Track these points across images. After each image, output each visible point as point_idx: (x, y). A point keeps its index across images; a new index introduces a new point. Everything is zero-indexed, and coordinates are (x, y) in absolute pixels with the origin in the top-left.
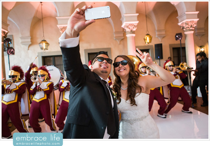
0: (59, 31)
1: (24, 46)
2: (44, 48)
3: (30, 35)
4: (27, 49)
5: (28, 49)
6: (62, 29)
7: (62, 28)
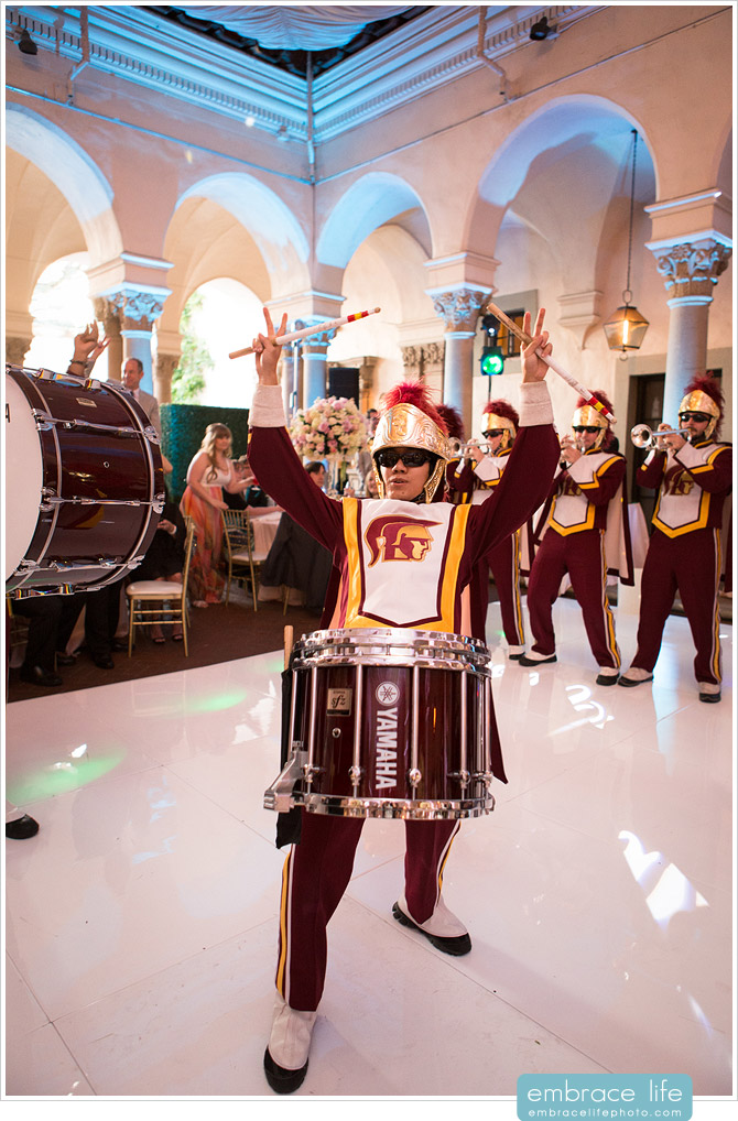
0: (656, 270)
1: (569, 331)
2: (625, 341)
3: (592, 287)
4: (581, 344)
5: (584, 348)
6: (666, 259)
7: (665, 253)
